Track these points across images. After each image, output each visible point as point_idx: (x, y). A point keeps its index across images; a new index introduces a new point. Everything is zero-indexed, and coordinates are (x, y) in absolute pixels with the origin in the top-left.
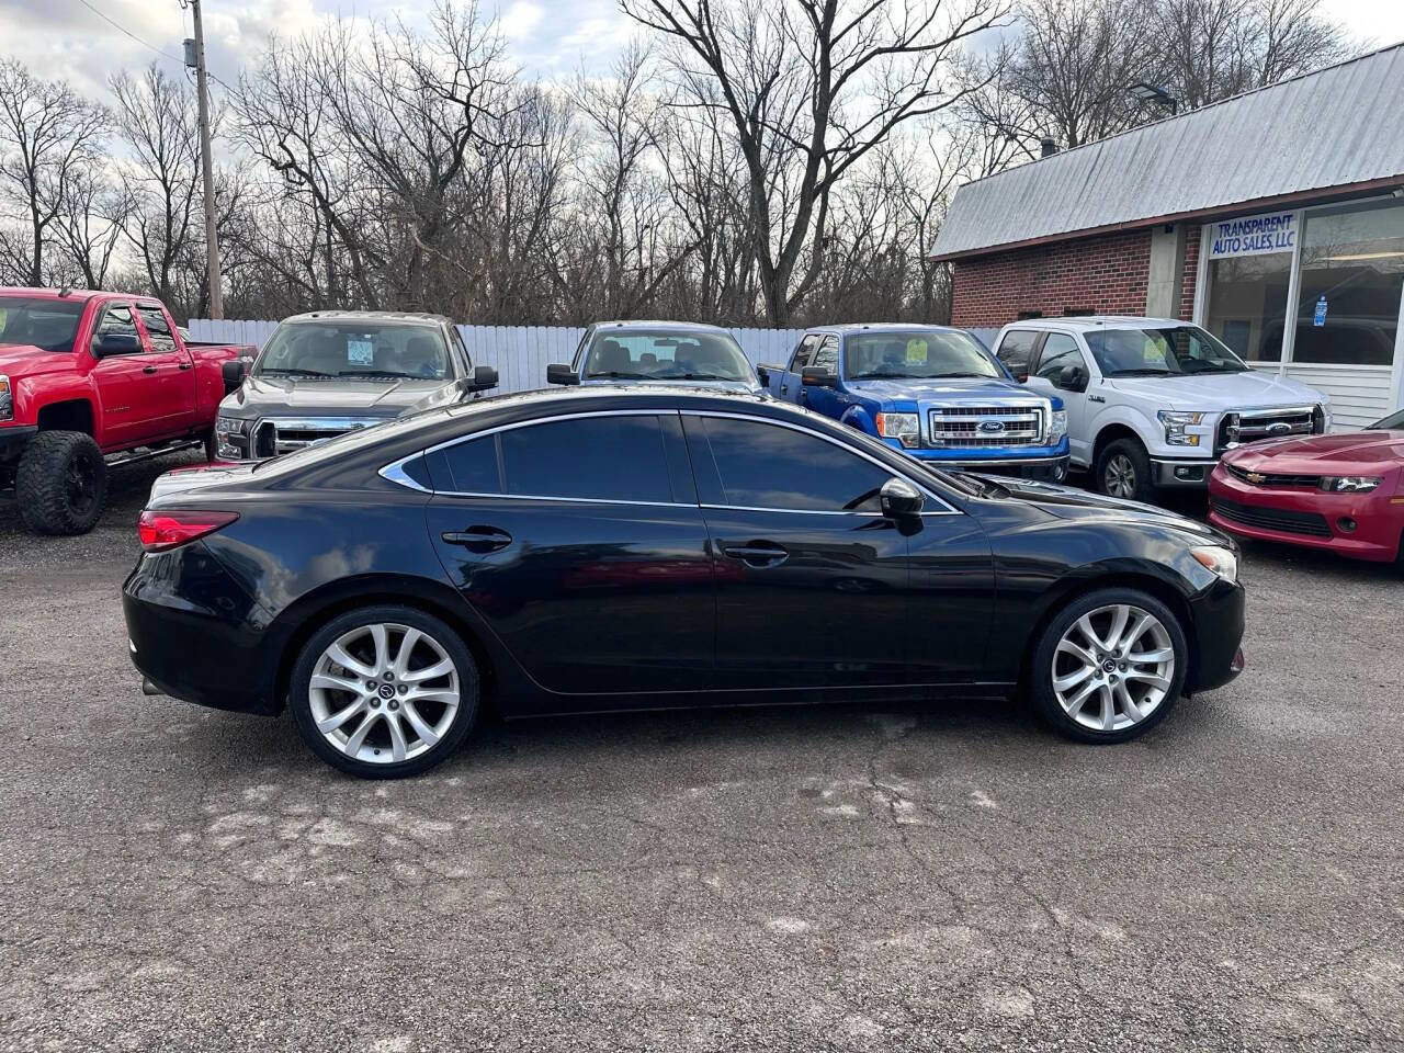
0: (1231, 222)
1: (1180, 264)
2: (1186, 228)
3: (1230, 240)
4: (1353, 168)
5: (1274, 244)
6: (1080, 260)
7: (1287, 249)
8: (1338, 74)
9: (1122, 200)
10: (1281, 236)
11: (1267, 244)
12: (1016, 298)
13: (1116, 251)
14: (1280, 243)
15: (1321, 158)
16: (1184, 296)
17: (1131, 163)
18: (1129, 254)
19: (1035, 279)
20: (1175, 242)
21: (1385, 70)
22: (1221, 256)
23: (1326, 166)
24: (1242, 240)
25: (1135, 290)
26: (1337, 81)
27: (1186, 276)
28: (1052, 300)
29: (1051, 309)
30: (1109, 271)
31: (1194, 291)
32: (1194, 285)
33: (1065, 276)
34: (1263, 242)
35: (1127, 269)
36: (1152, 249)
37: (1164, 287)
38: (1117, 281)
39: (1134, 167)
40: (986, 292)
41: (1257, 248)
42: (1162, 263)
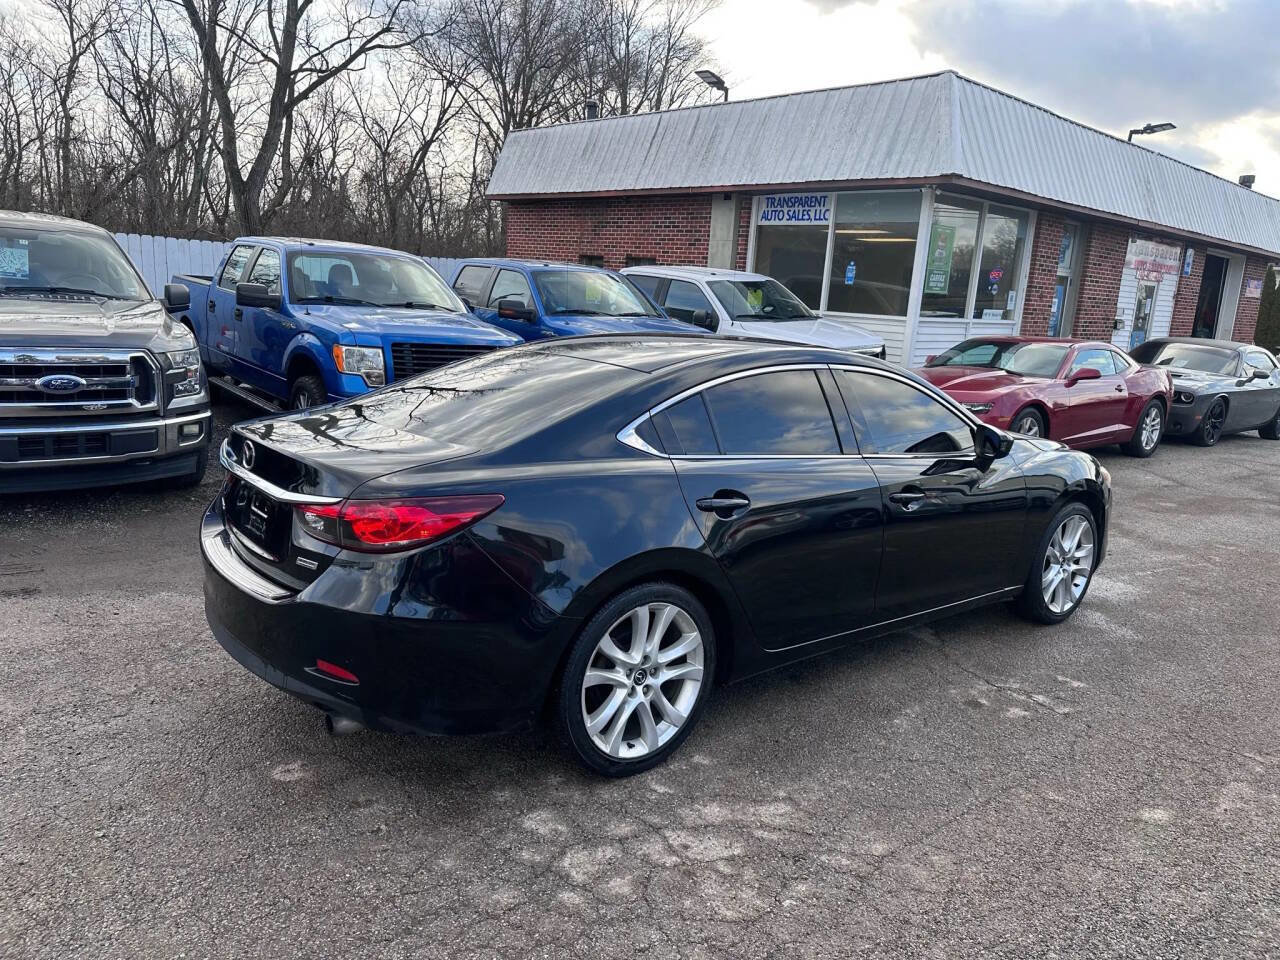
0: (777, 197)
1: (738, 226)
2: (741, 197)
3: (775, 211)
4: (892, 167)
5: (812, 216)
6: (641, 214)
7: (823, 223)
8: (868, 92)
9: (689, 168)
10: (818, 212)
11: (806, 217)
12: (576, 242)
13: (675, 210)
14: (817, 217)
15: (865, 155)
16: (739, 254)
17: (692, 136)
18: (688, 214)
19: (595, 226)
20: (734, 207)
21: (906, 96)
22: (767, 223)
23: (869, 162)
24: (786, 212)
25: (694, 245)
26: (868, 97)
27: (741, 236)
28: (613, 247)
29: (613, 255)
30: (669, 227)
31: (746, 249)
32: (746, 245)
33: (626, 227)
34: (803, 215)
35: (687, 227)
36: (713, 212)
37: (723, 245)
38: (677, 235)
39: (696, 139)
40: (544, 233)
41: (798, 219)
42: (721, 225)
